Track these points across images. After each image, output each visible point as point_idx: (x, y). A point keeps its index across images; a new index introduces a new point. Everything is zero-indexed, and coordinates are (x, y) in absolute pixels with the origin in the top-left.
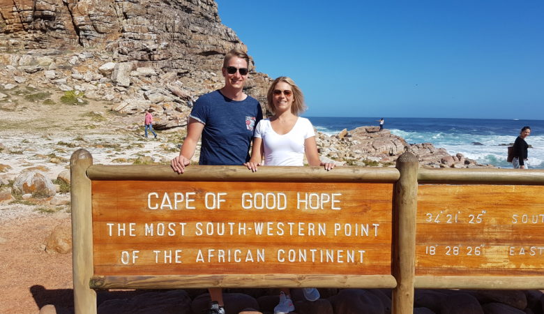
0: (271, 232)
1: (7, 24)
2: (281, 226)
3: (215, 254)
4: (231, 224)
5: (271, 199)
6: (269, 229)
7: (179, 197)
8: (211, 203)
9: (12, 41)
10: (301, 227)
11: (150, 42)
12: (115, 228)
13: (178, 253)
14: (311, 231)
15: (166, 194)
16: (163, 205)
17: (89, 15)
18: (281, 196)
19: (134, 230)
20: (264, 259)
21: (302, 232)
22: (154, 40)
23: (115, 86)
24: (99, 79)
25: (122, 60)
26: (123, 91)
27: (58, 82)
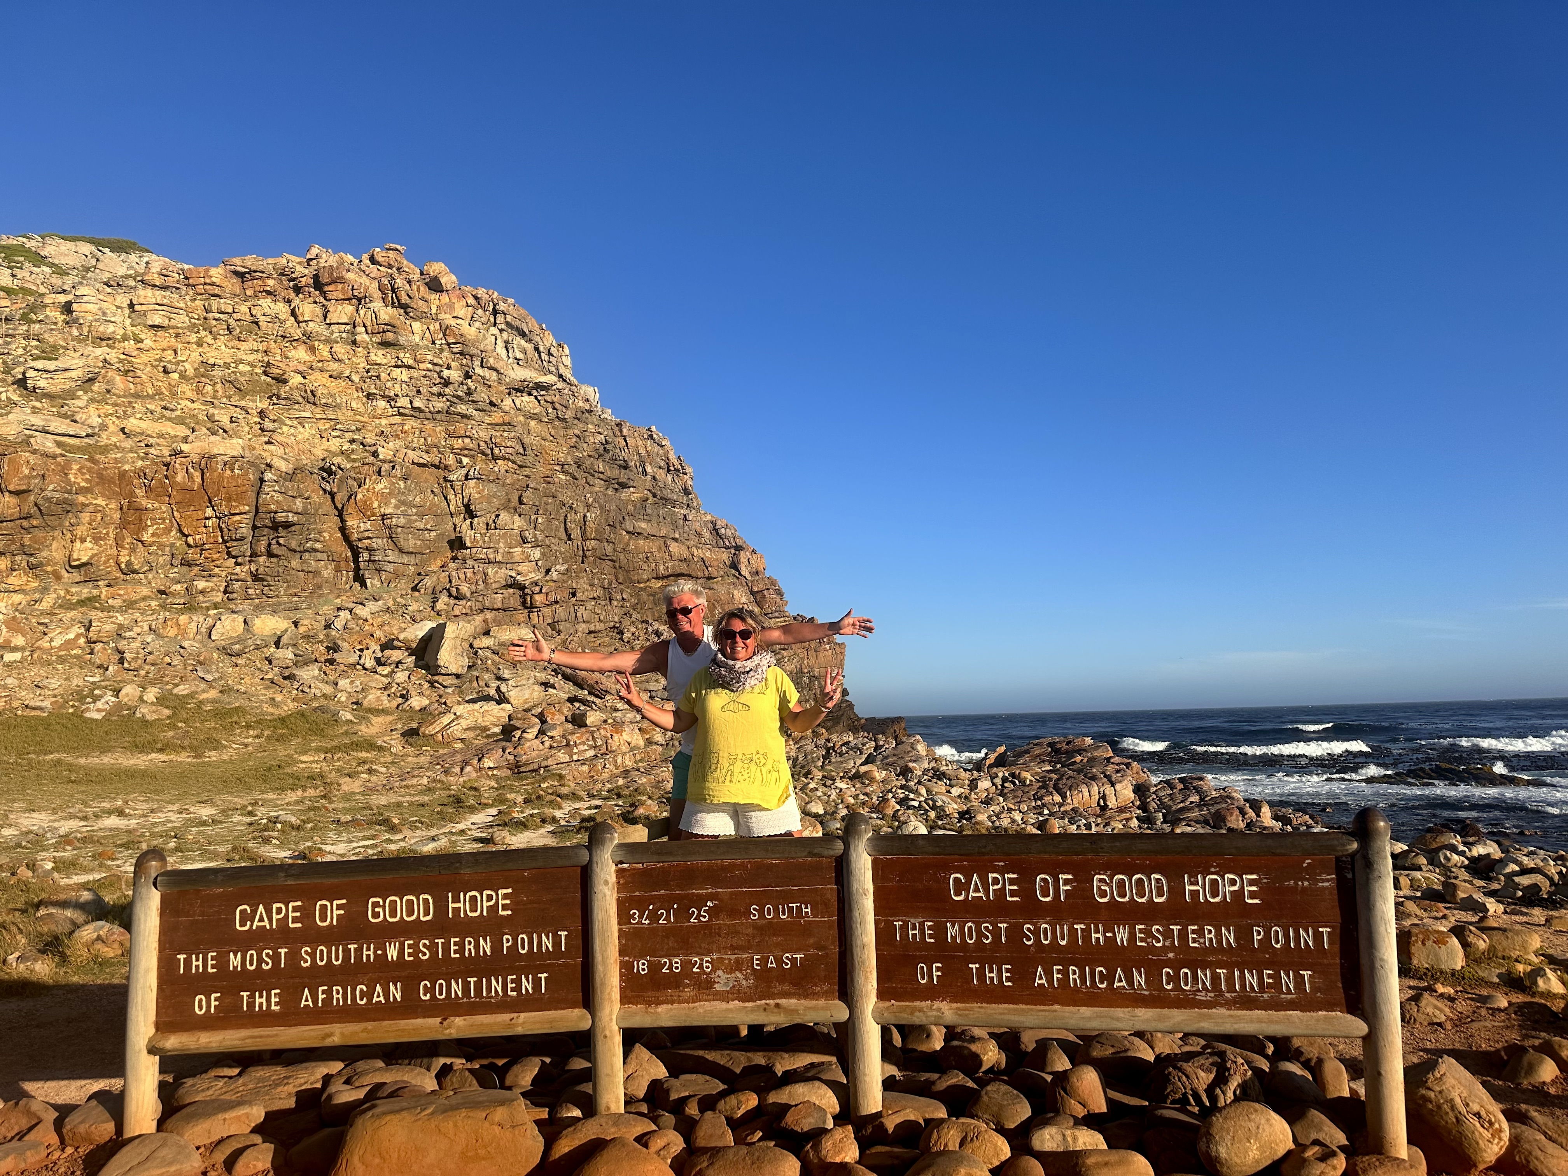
0: (410, 955)
2: (425, 945)
3: (329, 993)
4: (352, 947)
5: (410, 903)
6: (407, 951)
7: (279, 911)
8: (323, 918)
9: (201, 584)
10: (455, 945)
11: (524, 568)
12: (188, 962)
13: (275, 994)
14: (470, 950)
15: (261, 906)
16: (256, 923)
17: (384, 517)
18: (424, 899)
19: (214, 962)
20: (402, 997)
21: (456, 952)
22: (536, 562)
23: (434, 675)
24: (396, 662)
25: (457, 613)
26: (450, 686)
27: (300, 675)
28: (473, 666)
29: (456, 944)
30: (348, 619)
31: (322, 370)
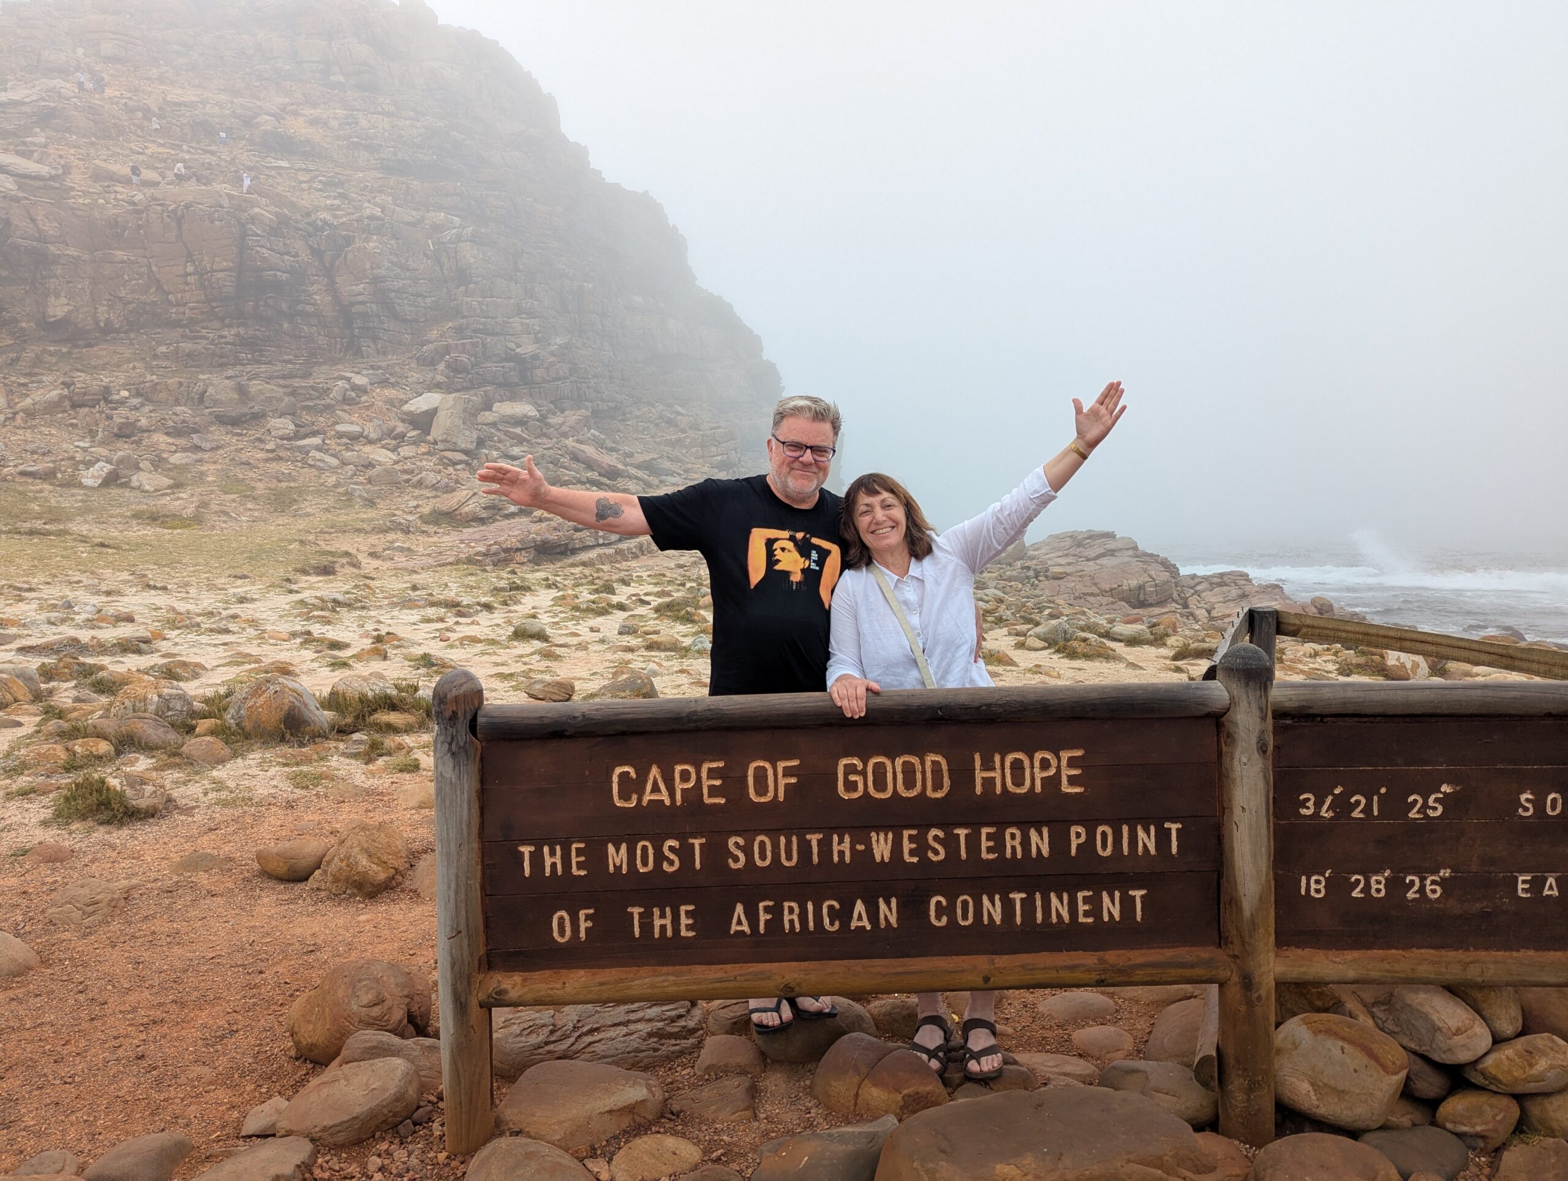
0: (912, 853)
1: (172, 305)
2: (936, 838)
3: (776, 912)
4: (814, 839)
6: (907, 846)
7: (685, 778)
8: (762, 789)
10: (988, 839)
11: (523, 340)
12: (537, 859)
13: (687, 912)
14: (1013, 848)
15: (654, 768)
16: (647, 797)
18: (934, 762)
19: (582, 859)
20: (898, 920)
21: (989, 850)
22: (536, 334)
23: (442, 451)
24: (402, 436)
25: (459, 387)
26: (460, 462)
27: (303, 447)
28: (481, 443)
29: (989, 837)
30: (347, 390)
31: (296, 114)
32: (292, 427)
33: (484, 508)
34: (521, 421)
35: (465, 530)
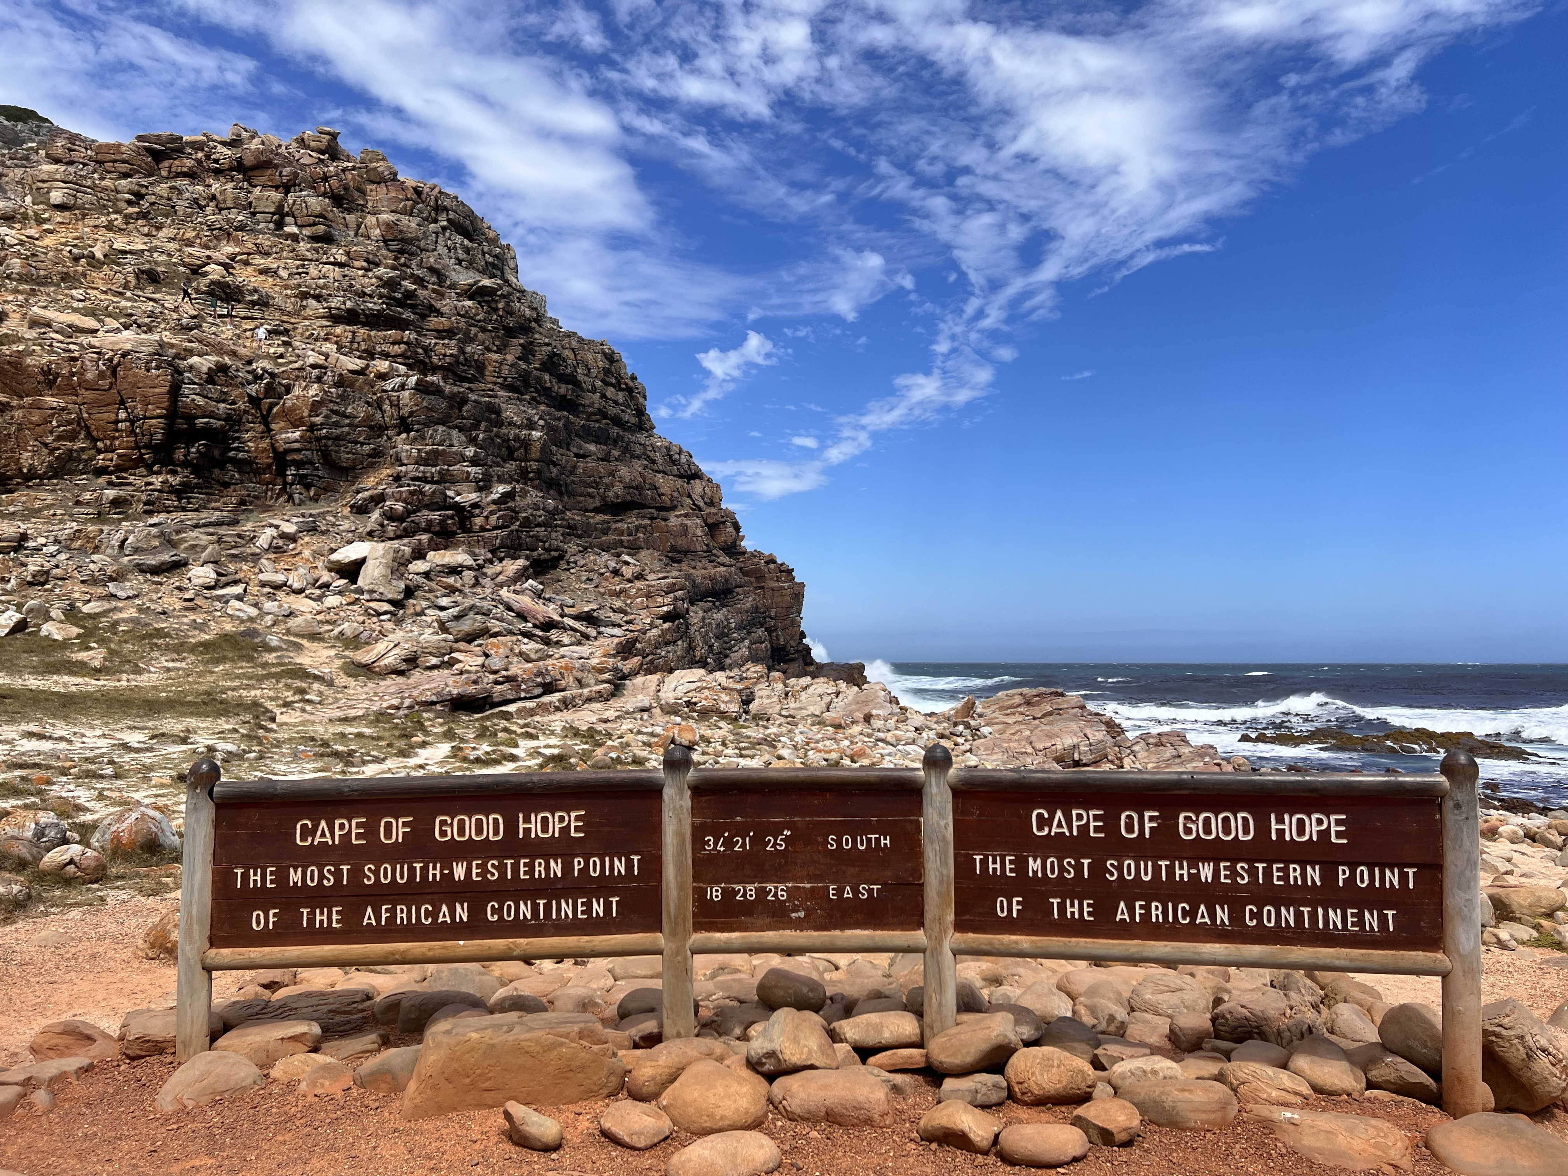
0: (478, 875)
1: (99, 452)
2: (493, 865)
3: (392, 912)
4: (418, 866)
5: (479, 823)
6: (475, 871)
7: (342, 826)
8: (388, 835)
9: (111, 493)
10: (524, 866)
11: (464, 486)
12: (245, 877)
13: (337, 912)
14: (540, 871)
15: (323, 822)
16: (318, 839)
17: (312, 427)
18: (494, 819)
19: (273, 877)
20: (468, 917)
21: (525, 873)
22: (477, 482)
23: (368, 601)
24: (327, 586)
25: (392, 535)
26: (386, 613)
27: (223, 596)
28: (409, 592)
30: (274, 538)
31: (246, 263)
32: (214, 575)
33: (404, 660)
34: (455, 570)
35: (382, 683)
